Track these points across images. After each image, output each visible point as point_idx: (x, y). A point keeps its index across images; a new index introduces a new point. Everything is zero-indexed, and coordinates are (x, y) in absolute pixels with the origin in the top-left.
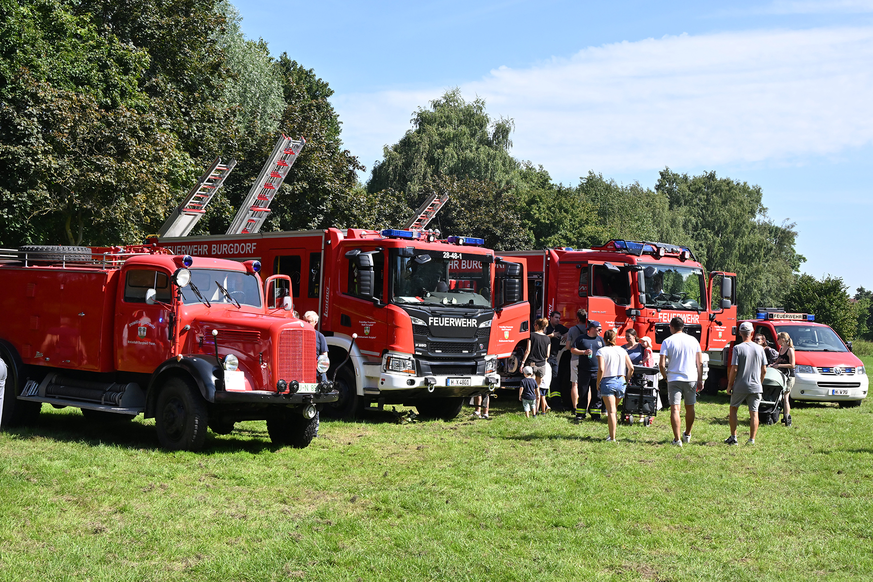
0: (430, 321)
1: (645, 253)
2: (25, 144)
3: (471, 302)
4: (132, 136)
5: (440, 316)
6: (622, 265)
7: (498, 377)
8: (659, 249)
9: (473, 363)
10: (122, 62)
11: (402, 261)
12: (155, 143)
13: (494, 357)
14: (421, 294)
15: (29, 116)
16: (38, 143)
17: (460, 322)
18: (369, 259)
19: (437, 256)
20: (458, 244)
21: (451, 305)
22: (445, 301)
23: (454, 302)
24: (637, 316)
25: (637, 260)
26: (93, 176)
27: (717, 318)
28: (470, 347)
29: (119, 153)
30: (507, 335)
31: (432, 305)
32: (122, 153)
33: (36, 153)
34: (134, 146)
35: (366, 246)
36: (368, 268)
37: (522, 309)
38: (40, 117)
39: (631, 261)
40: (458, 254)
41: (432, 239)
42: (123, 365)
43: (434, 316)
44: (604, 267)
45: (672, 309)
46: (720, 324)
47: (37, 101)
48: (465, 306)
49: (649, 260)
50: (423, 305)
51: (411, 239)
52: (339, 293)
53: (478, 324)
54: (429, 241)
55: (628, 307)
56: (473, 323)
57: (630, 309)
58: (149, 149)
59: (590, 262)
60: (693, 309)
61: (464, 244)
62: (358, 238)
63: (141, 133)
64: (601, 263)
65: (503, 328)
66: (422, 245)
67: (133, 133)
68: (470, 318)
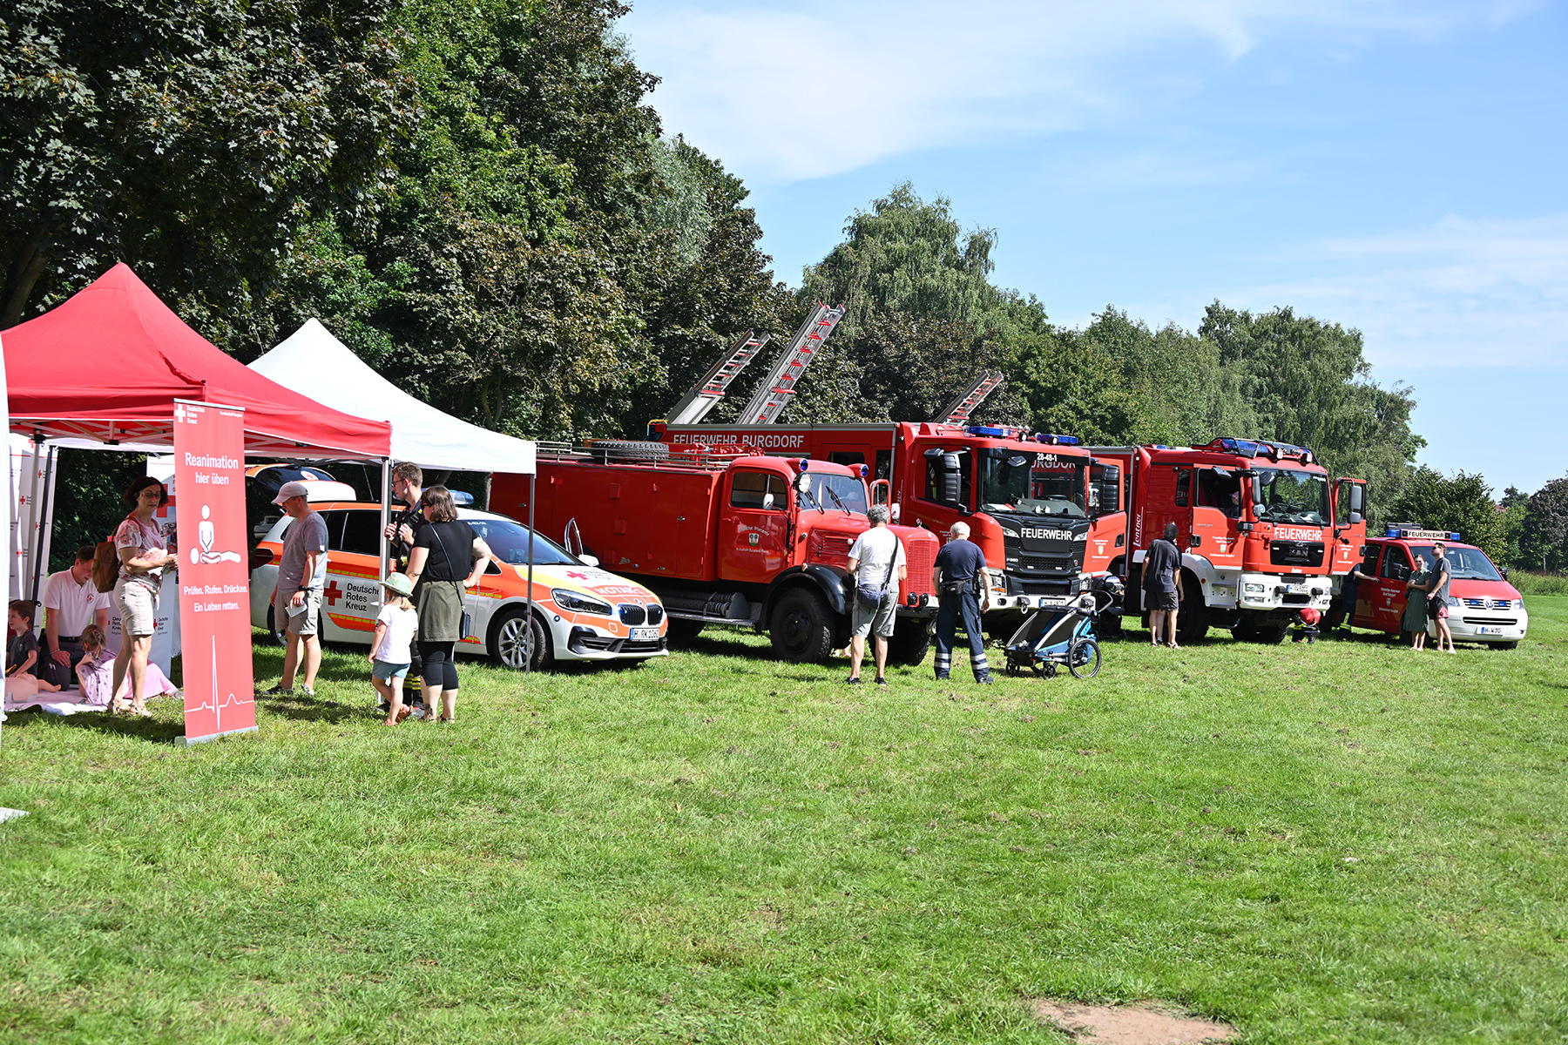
0: (1023, 533)
1: (1260, 455)
2: (443, 293)
3: (1066, 510)
4: (573, 283)
5: (1033, 527)
6: (1233, 469)
7: (1093, 599)
8: (1276, 450)
9: (1067, 582)
10: (546, 180)
11: (992, 463)
12: (598, 291)
13: (1088, 575)
14: (1013, 502)
15: (448, 256)
16: (457, 290)
17: (1054, 534)
18: (954, 460)
19: (1031, 456)
20: (1051, 443)
21: (1044, 514)
22: (1038, 510)
23: (1048, 511)
24: (1249, 531)
25: (1250, 463)
26: (529, 334)
27: (1343, 535)
28: (1064, 563)
29: (556, 305)
30: (1101, 550)
31: (1024, 514)
32: (561, 304)
33: (456, 304)
34: (577, 297)
35: (950, 445)
36: (954, 470)
37: (1118, 520)
38: (459, 257)
39: (1243, 465)
40: (1053, 455)
41: (1024, 437)
42: (727, 574)
43: (1027, 527)
44: (1213, 471)
45: (1291, 523)
46: (1346, 542)
47: (457, 235)
48: (1058, 516)
49: (1264, 463)
50: (1015, 513)
51: (1000, 437)
52: (913, 497)
53: (1073, 537)
54: (1021, 440)
55: (1240, 519)
56: (1067, 535)
57: (1242, 523)
58: (592, 300)
59: (1196, 465)
60: (1315, 524)
61: (1057, 444)
62: (934, 435)
63: (582, 279)
64: (1209, 467)
65: (1096, 541)
66: (1013, 445)
67: (572, 278)
68: (1064, 529)
